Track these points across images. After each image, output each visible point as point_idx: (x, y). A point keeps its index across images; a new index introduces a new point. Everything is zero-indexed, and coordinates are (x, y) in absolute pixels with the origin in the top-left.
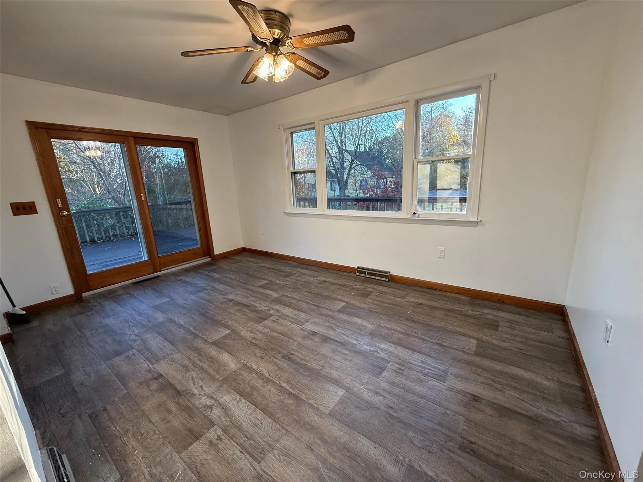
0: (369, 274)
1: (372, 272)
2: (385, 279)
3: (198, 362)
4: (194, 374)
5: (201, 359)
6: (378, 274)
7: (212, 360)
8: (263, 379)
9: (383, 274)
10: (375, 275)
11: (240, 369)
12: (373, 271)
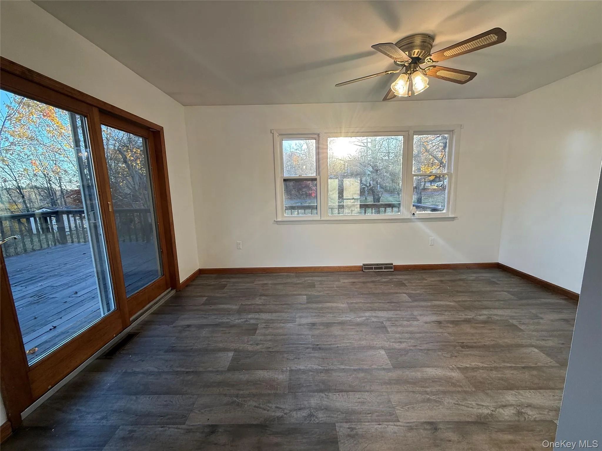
0: (375, 268)
1: (379, 267)
2: (391, 270)
6: (384, 267)
9: (389, 266)
10: (381, 268)
12: (379, 265)
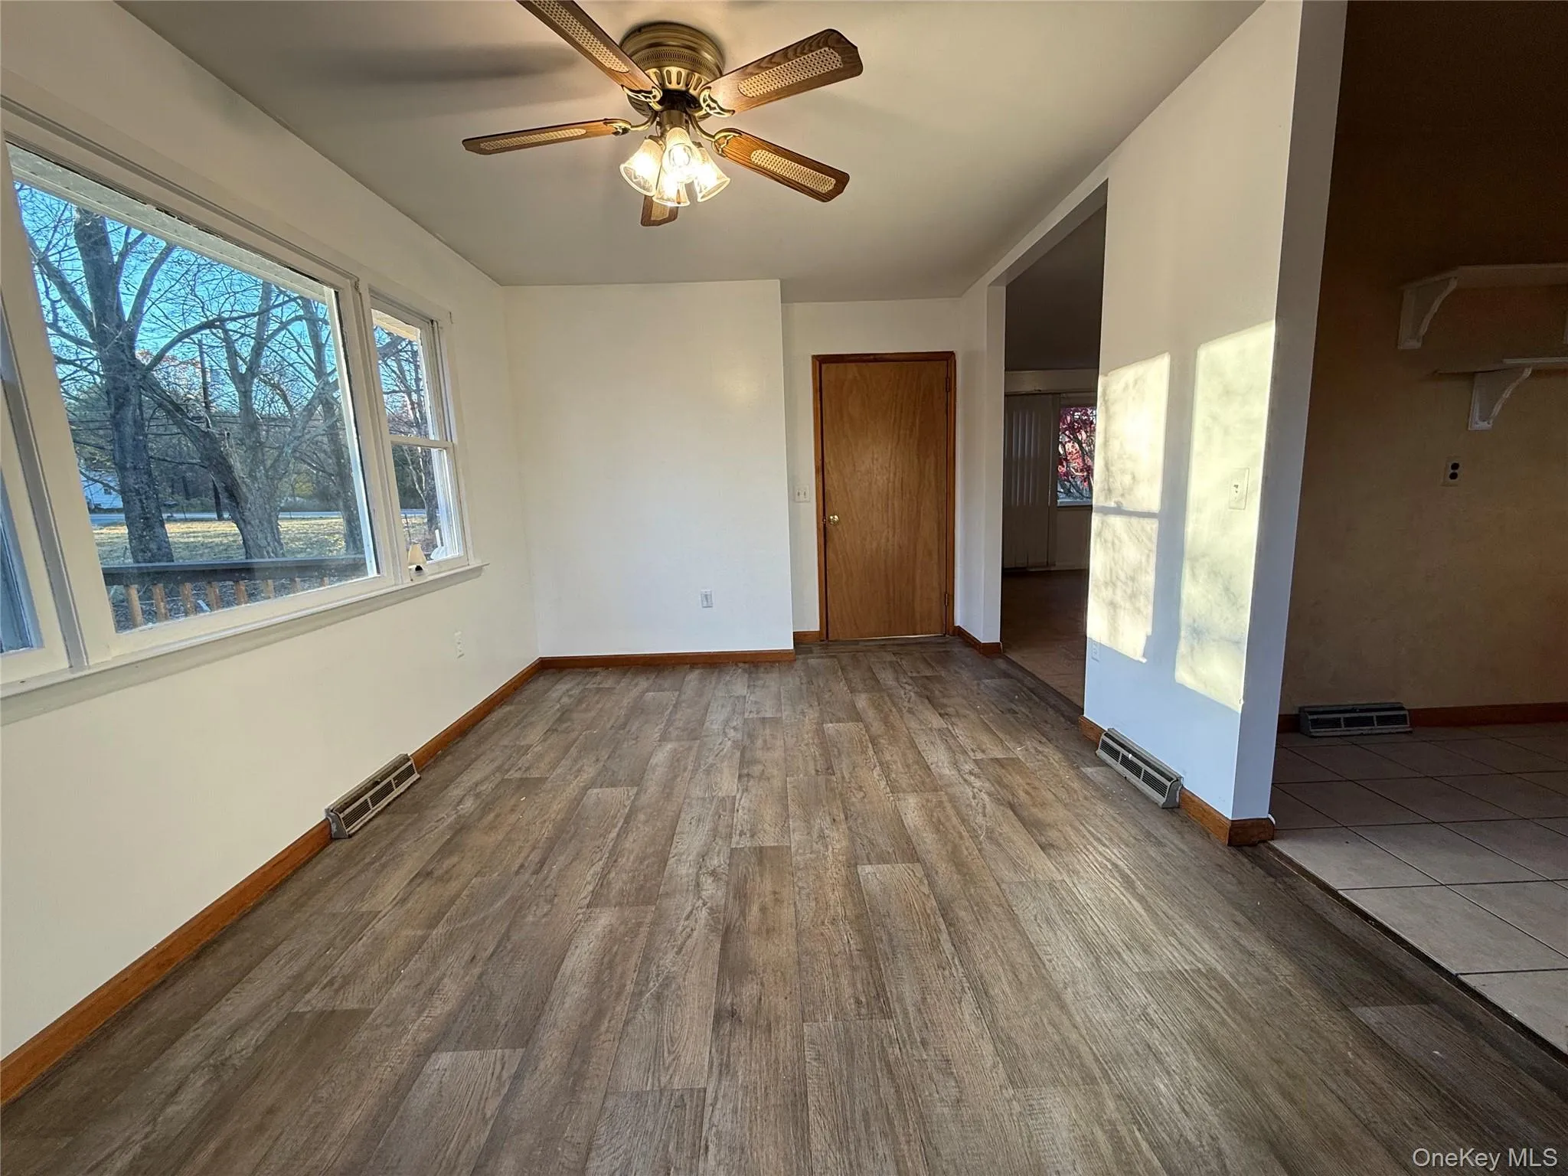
3: (965, 834)
4: (980, 819)
5: (957, 839)
7: (938, 827)
8: (888, 767)
11: (904, 791)
